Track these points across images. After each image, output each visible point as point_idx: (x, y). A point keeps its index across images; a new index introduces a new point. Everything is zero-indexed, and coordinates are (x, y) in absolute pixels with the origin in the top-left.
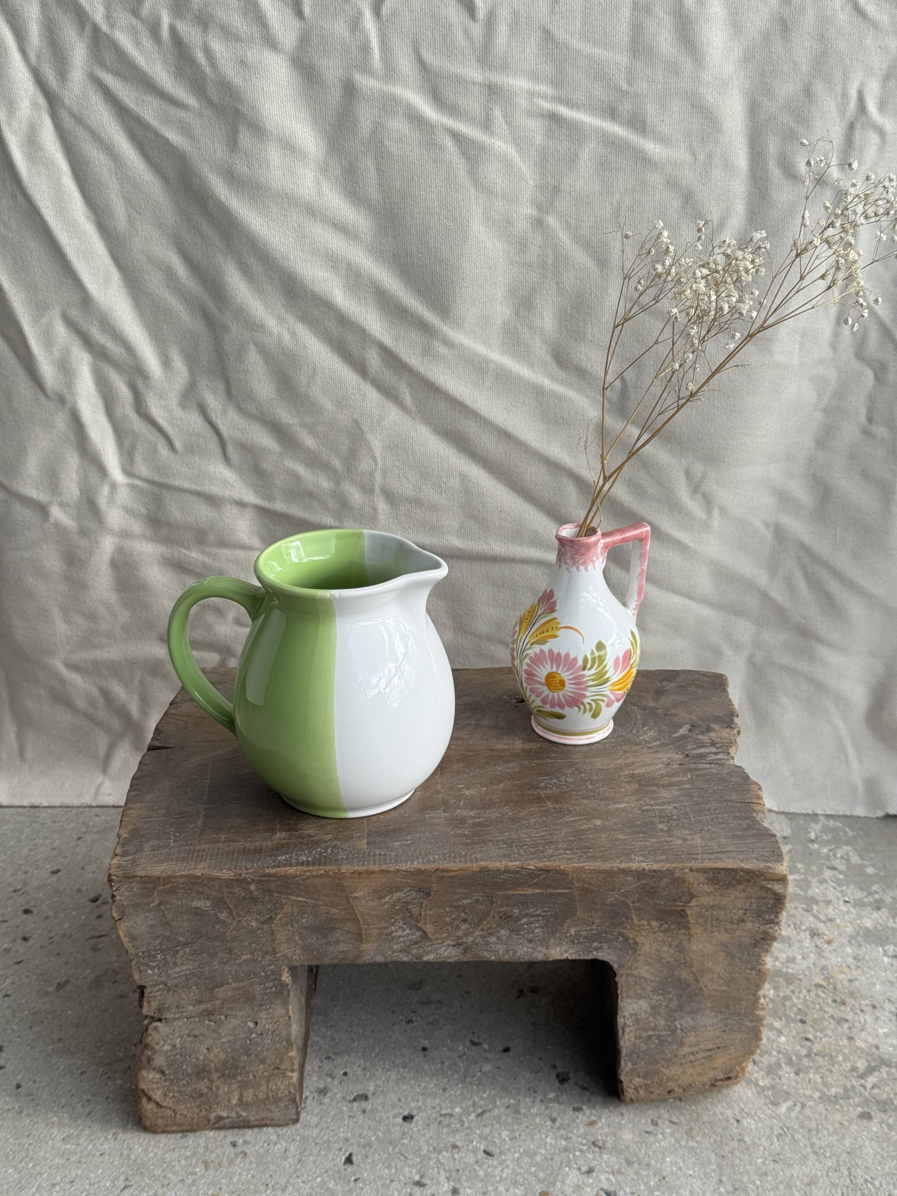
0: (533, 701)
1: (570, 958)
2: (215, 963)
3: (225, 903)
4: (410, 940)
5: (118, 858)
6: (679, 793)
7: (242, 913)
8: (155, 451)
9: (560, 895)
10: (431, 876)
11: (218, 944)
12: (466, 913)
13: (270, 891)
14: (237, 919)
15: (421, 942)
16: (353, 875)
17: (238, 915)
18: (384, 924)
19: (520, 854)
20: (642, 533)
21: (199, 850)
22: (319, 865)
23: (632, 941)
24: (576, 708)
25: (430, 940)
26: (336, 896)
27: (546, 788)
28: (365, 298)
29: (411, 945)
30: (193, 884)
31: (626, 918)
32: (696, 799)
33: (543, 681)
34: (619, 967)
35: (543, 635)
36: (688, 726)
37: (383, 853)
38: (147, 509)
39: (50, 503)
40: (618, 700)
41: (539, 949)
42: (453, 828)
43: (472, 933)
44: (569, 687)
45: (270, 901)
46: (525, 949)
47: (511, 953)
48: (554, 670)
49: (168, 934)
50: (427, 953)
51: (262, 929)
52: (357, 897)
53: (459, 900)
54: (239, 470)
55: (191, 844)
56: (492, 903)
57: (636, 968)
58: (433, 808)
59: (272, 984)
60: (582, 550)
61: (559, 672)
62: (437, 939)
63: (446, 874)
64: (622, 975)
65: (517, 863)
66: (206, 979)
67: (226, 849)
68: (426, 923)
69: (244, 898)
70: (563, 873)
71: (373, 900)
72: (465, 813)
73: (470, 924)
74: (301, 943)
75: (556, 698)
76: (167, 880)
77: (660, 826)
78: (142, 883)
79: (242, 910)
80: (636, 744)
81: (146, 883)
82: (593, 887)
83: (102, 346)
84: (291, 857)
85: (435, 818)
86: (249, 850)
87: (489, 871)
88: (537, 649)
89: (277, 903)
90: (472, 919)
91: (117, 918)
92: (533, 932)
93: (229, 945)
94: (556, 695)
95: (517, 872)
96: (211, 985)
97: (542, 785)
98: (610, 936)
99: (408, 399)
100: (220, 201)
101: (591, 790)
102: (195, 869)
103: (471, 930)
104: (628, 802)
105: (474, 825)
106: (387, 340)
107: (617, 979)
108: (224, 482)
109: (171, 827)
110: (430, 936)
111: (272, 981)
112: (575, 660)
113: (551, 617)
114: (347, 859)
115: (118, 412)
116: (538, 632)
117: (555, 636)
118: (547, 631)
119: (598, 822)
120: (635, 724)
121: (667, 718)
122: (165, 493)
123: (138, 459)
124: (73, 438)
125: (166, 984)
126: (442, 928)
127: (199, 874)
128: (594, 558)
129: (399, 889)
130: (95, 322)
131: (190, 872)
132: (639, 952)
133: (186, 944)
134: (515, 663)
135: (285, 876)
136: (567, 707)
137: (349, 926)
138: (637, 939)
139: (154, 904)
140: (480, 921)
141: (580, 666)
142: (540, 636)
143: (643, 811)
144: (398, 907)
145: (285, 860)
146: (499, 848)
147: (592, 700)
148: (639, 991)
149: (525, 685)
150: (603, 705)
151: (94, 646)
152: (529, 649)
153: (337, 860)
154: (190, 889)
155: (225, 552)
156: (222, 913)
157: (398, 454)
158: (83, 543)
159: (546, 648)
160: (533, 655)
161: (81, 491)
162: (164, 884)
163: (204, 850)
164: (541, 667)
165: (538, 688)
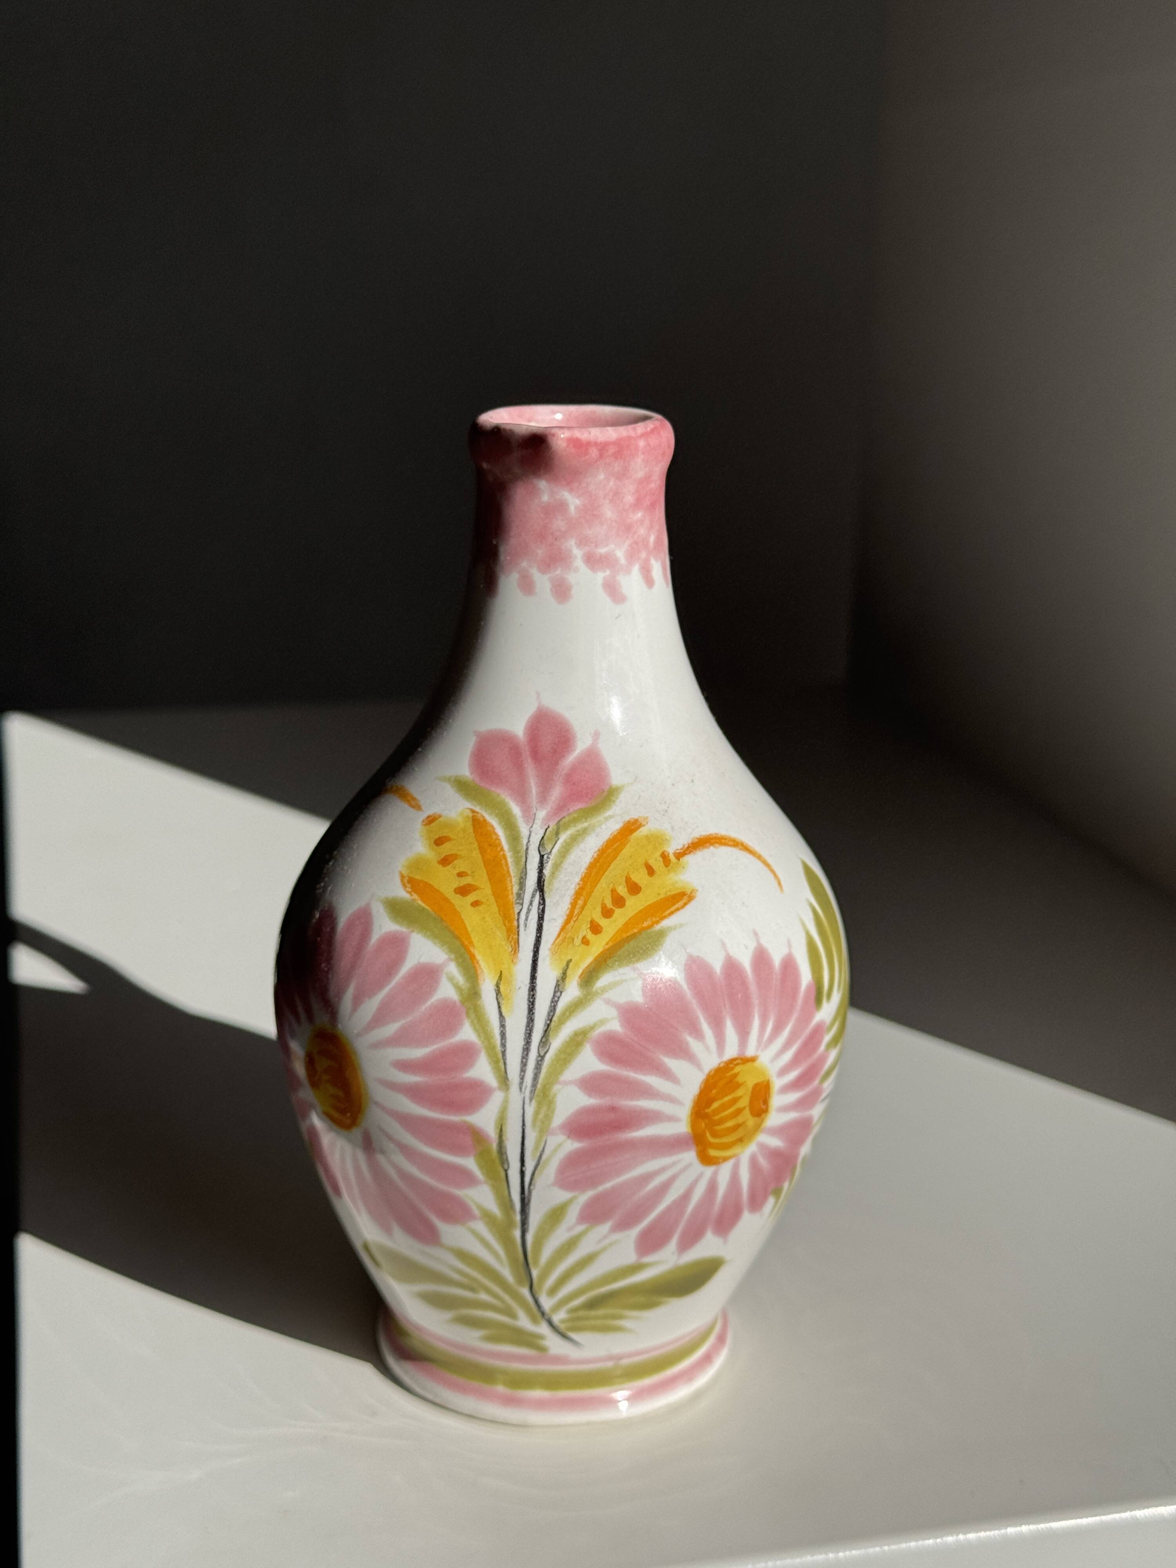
33: (682, 1127)
35: (621, 916)
48: (731, 1051)
75: (719, 1189)
88: (618, 988)
94: (725, 1172)
113: (607, 825)
116: (590, 913)
117: (679, 898)
118: (634, 889)
142: (611, 928)
152: (577, 1006)
160: (615, 1026)
164: (672, 1063)
165: (647, 1178)
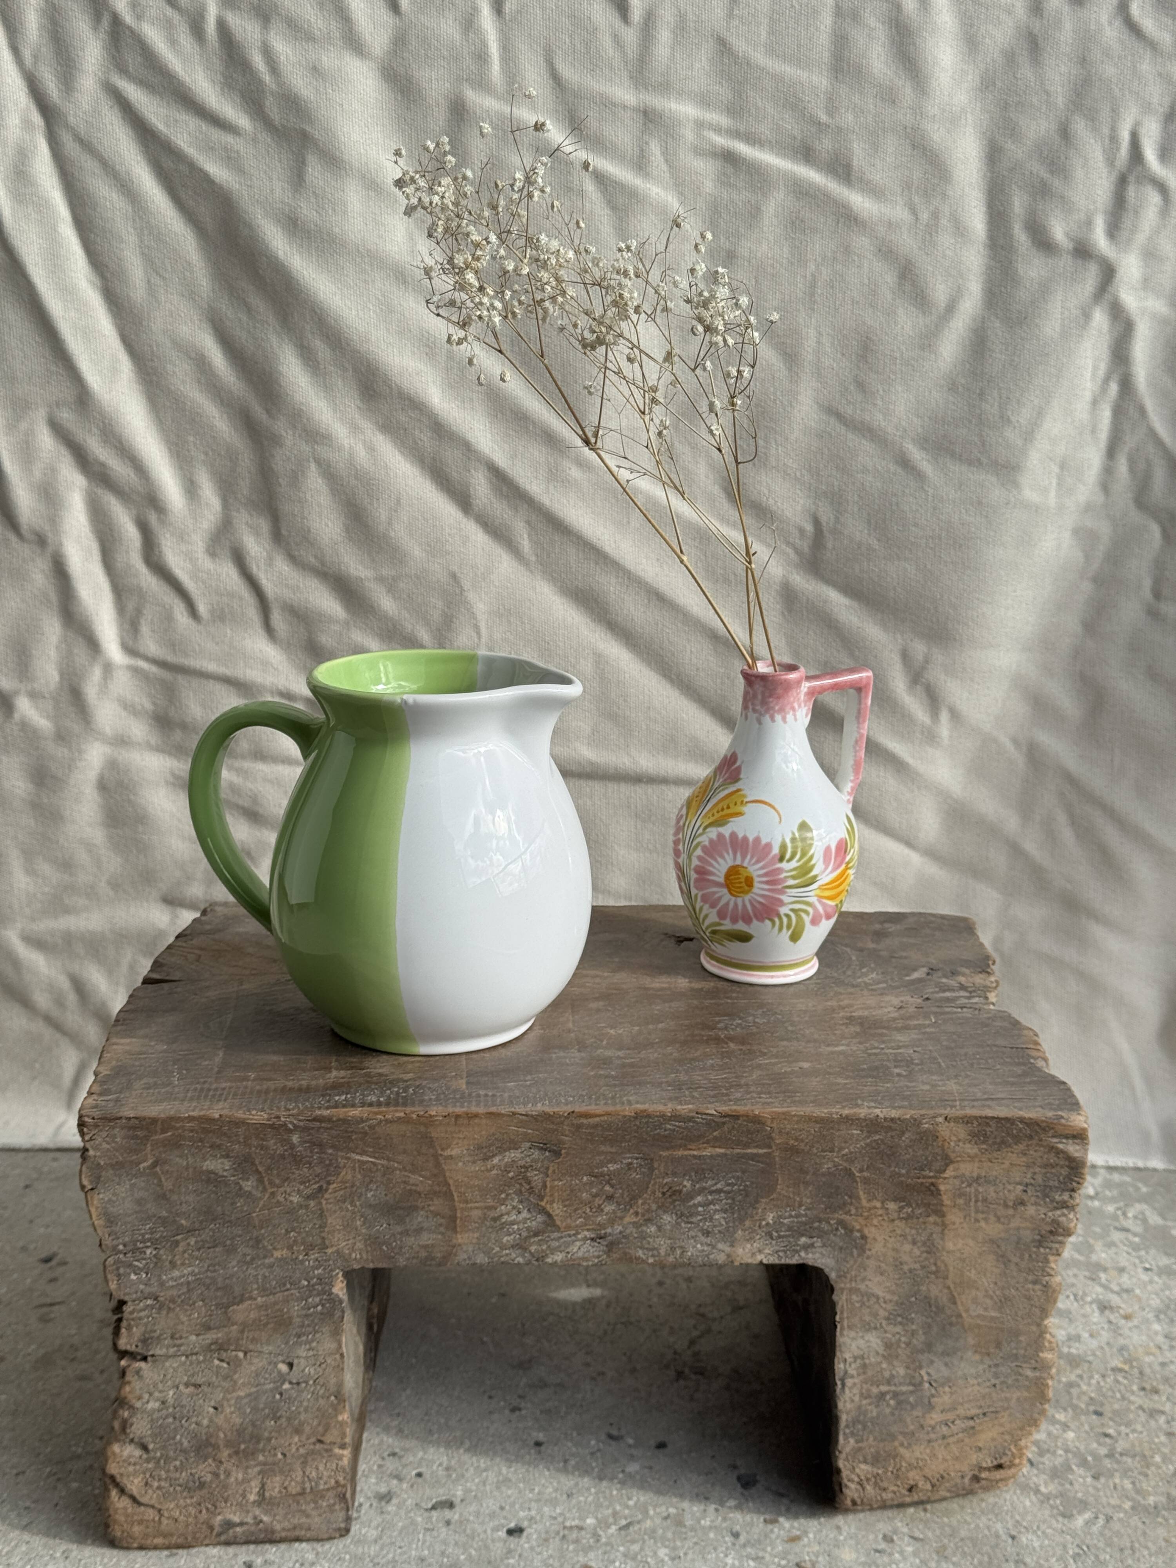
0: (706, 916)
1: (765, 1261)
2: (234, 1263)
3: (253, 1164)
4: (528, 1229)
5: (95, 1097)
6: (920, 1037)
7: (277, 1181)
8: (169, 618)
9: (753, 1157)
10: (562, 1123)
11: (238, 1231)
12: (612, 1186)
13: (321, 1145)
14: (270, 1190)
15: (544, 1232)
16: (447, 1120)
17: (271, 1183)
18: (490, 1202)
19: (693, 1097)
20: (861, 679)
21: (216, 1089)
22: (397, 1104)
23: (858, 1235)
24: (768, 923)
25: (558, 1229)
26: (419, 1154)
27: (726, 1028)
28: (471, 400)
29: (529, 1237)
30: (206, 1131)
31: (850, 1197)
32: (945, 1043)
33: (721, 880)
34: (839, 1277)
35: (721, 813)
36: (925, 970)
37: (490, 1094)
38: (154, 704)
39: (17, 693)
40: (828, 917)
41: (720, 1246)
42: (592, 1069)
43: (621, 1218)
44: (759, 888)
45: (321, 1161)
46: (699, 1246)
47: (678, 1252)
48: (738, 862)
49: (164, 1214)
50: (553, 1251)
51: (307, 1207)
52: (451, 1157)
53: (602, 1164)
54: (286, 646)
55: (205, 1082)
56: (652, 1169)
57: (864, 1279)
58: (563, 1047)
59: (317, 1300)
60: (780, 691)
61: (745, 865)
62: (568, 1228)
63: (585, 1121)
64: (842, 1290)
65: (690, 1106)
66: (218, 1289)
67: (258, 1087)
68: (552, 1202)
69: (282, 1157)
70: (757, 1120)
71: (474, 1162)
72: (609, 1053)
73: (618, 1204)
74: (364, 1231)
75: (740, 907)
76: (168, 1123)
77: (897, 1071)
78: (130, 1128)
79: (278, 1175)
80: (853, 986)
81: (134, 1128)
82: (802, 1146)
83: (103, 465)
84: (354, 1098)
85: (565, 1057)
86: (291, 1089)
87: (649, 1116)
88: (713, 833)
89: (330, 1165)
90: (622, 1195)
91: (90, 1187)
92: (711, 1219)
93: (255, 1234)
94: (739, 901)
95: (691, 1119)
96: (225, 1301)
97: (721, 1025)
98: (825, 1226)
99: (526, 545)
100: (277, 258)
101: (792, 1032)
102: (209, 1109)
103: (619, 1214)
104: (848, 1045)
105: (624, 1066)
106: (501, 459)
107: (835, 1297)
108: (265, 664)
109: (174, 1064)
110: (558, 1223)
111: (318, 1295)
112: (769, 846)
113: (732, 788)
114: (437, 1099)
115: (120, 560)
116: (715, 811)
117: (740, 814)
118: (728, 807)
119: (806, 1065)
120: (849, 966)
121: (894, 960)
122: (181, 679)
123: (145, 629)
124: (54, 597)
125: (156, 1299)
126: (576, 1210)
127: (217, 1116)
128: (796, 705)
129: (514, 1145)
130: (95, 430)
131: (202, 1113)
132: (868, 1253)
133: (190, 1231)
134: (680, 861)
135: (345, 1121)
136: (755, 922)
137: (437, 1204)
138: (866, 1231)
139: (145, 1164)
140: (634, 1198)
141: (775, 855)
142: (717, 816)
143: (870, 1055)
144: (511, 1174)
145: (346, 1100)
146: (662, 1090)
147: (792, 910)
148: (867, 1318)
149: (694, 891)
150: (807, 919)
151: (67, 911)
152: (701, 835)
153: (422, 1101)
154: (201, 1140)
155: (261, 767)
156: (248, 1179)
157: (509, 622)
158: (61, 752)
159: (726, 831)
160: (707, 843)
161: (62, 675)
162: (163, 1131)
163: (224, 1089)
164: (719, 859)
165: (714, 893)
